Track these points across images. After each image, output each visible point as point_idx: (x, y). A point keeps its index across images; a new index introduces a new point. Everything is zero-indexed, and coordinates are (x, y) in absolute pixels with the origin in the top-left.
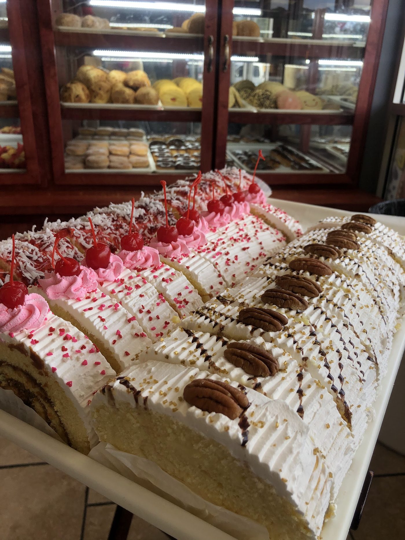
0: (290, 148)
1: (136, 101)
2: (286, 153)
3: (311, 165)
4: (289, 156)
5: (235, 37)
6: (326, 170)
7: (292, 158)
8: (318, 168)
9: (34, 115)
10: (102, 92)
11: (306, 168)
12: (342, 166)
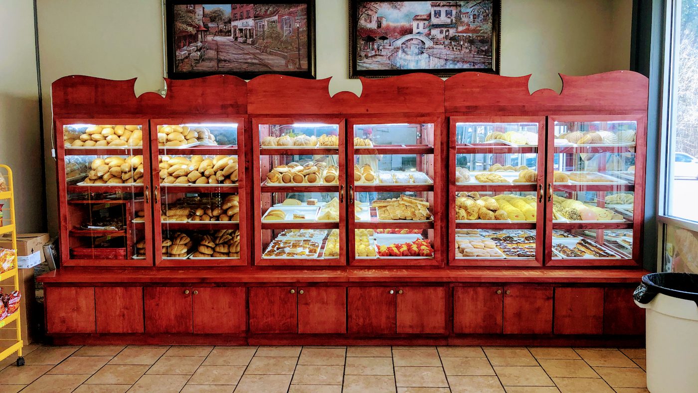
0: (589, 241)
1: (496, 218)
2: (586, 245)
3: (606, 253)
4: (590, 247)
5: (554, 183)
6: (618, 257)
7: (592, 249)
8: (612, 256)
9: (441, 228)
10: (474, 213)
11: (604, 256)
12: (630, 254)
